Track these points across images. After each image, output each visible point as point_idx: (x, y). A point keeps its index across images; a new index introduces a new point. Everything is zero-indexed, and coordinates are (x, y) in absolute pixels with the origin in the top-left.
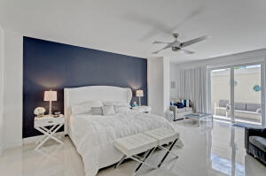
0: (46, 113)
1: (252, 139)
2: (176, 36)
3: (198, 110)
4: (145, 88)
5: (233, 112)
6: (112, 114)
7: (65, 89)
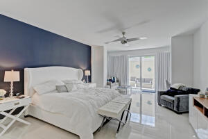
0: (7, 96)
1: (162, 97)
2: (124, 33)
3: (122, 84)
4: (89, 68)
5: (141, 84)
6: (75, 91)
7: (25, 69)
